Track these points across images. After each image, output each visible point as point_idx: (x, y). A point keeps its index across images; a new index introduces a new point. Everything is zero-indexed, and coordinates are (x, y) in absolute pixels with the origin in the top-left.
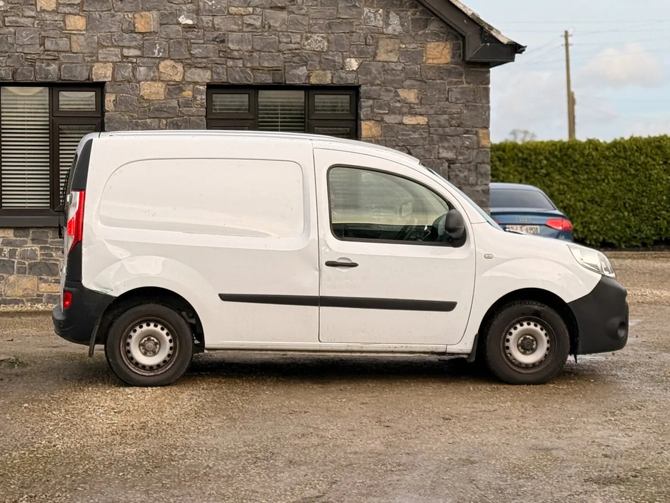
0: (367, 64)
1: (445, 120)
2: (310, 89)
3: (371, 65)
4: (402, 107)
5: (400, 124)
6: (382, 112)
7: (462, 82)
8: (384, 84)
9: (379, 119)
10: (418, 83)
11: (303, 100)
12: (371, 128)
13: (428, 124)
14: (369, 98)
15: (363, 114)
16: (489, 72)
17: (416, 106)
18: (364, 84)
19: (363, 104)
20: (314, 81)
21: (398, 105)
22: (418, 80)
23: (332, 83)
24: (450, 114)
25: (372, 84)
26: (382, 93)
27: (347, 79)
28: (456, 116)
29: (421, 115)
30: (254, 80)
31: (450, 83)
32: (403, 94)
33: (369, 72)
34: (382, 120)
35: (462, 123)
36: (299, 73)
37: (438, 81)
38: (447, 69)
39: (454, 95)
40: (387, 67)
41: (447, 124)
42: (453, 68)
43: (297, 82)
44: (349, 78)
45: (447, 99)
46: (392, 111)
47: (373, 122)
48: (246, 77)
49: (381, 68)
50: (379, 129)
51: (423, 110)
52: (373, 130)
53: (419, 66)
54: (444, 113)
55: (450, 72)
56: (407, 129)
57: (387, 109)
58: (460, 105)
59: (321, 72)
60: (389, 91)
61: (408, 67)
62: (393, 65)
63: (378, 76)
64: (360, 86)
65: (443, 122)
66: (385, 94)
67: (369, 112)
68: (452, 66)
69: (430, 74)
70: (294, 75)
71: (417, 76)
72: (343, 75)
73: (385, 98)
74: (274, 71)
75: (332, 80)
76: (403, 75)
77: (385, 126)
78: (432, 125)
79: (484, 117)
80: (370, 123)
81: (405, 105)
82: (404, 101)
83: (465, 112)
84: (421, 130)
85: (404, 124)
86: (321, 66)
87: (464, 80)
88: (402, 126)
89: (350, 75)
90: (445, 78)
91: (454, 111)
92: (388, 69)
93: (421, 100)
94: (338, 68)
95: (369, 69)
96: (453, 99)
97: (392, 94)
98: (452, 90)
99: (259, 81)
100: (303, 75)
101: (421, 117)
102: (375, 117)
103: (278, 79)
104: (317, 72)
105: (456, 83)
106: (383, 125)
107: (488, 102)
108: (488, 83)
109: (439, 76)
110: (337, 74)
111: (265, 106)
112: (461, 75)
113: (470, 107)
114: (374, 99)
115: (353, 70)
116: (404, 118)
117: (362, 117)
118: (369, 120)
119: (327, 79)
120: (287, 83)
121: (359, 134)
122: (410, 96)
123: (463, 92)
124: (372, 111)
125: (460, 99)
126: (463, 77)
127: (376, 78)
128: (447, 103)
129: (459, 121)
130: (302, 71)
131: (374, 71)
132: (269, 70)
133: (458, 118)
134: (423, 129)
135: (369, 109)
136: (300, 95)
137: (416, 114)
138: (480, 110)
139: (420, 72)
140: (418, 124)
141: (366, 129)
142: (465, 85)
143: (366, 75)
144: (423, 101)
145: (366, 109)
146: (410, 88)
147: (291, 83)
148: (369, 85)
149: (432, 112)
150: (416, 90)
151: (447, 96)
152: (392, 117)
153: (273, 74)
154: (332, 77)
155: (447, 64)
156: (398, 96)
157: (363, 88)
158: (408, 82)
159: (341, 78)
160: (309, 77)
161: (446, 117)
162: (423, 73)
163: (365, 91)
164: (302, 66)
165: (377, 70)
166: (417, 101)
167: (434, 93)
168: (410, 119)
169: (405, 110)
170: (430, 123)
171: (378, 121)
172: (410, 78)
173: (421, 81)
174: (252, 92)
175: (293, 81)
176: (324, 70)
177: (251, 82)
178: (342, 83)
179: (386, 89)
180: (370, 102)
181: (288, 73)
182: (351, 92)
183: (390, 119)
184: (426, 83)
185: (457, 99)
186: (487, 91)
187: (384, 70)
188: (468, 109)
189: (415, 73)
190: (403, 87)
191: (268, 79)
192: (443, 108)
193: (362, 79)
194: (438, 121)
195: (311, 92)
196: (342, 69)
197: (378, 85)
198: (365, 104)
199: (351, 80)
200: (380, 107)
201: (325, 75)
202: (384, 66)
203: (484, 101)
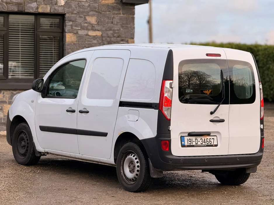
0: (69, 2)
1: (111, 34)
2: (38, 15)
3: (71, 3)
4: (87, 26)
5: (87, 35)
6: (77, 28)
7: (120, 14)
8: (78, 13)
9: (75, 32)
10: (97, 13)
11: (34, 21)
12: (71, 37)
13: (102, 35)
14: (70, 21)
15: (67, 29)
16: (134, 8)
17: (95, 26)
18: (67, 13)
19: (67, 24)
20: (40, 10)
21: (86, 25)
22: (97, 12)
23: (50, 12)
24: (114, 30)
25: (72, 13)
26: (77, 18)
27: (59, 10)
28: (117, 31)
29: (98, 31)
30: (7, 9)
31: (114, 14)
32: (89, 19)
33: (70, 7)
34: (77, 33)
35: (119, 35)
36: (32, 6)
37: (108, 13)
38: (112, 6)
39: (116, 20)
40: (80, 4)
41: (112, 36)
42: (116, 6)
43: (31, 11)
44: (60, 9)
45: (112, 23)
46: (83, 28)
47: (72, 34)
48: (3, 7)
49: (77, 4)
50: (75, 37)
51: (99, 28)
52: (72, 38)
53: (97, 4)
54: (110, 30)
55: (114, 8)
56: (90, 38)
57: (80, 26)
58: (119, 26)
59: (45, 6)
60: (81, 17)
61: (92, 5)
62: (83, 3)
63: (75, 9)
64: (65, 14)
65: (110, 35)
66: (79, 18)
67: (70, 28)
68: (115, 4)
69: (103, 9)
70: (30, 7)
71: (96, 10)
72: (57, 8)
73: (79, 21)
74: (18, 4)
75: (50, 10)
76: (89, 9)
77: (79, 36)
78: (104, 36)
79: (131, 32)
80: (71, 34)
81: (90, 25)
82: (90, 23)
83: (122, 29)
84: (98, 39)
85: (88, 35)
86: (44, 3)
87: (121, 12)
88: (88, 36)
89: (60, 8)
90: (111, 11)
91: (116, 29)
92: (81, 6)
93: (98, 23)
94: (54, 4)
95: (71, 5)
96: (115, 23)
97: (83, 19)
98: (115, 18)
99: (10, 10)
100: (35, 7)
101: (98, 32)
102: (74, 31)
103: (21, 9)
104: (42, 6)
105: (117, 14)
106: (78, 35)
107: (134, 24)
108: (134, 14)
109: (108, 10)
110: (53, 7)
111: (13, 23)
112: (119, 9)
113: (124, 27)
114: (73, 21)
115: (62, 5)
116: (89, 32)
117: (66, 31)
118: (70, 32)
119: (47, 9)
120: (26, 11)
121: (64, 40)
122: (92, 20)
123: (121, 19)
124: (72, 28)
125: (119, 23)
126: (121, 11)
127: (74, 10)
128: (112, 24)
129: (118, 35)
130: (34, 5)
131: (73, 6)
132: (16, 4)
133: (118, 33)
134: (99, 38)
135: (70, 26)
136: (32, 18)
137: (95, 30)
138: (130, 29)
139: (98, 7)
140: (97, 36)
141: (68, 38)
142: (122, 15)
143: (69, 8)
144: (99, 23)
145: (68, 27)
146: (93, 15)
147: (28, 11)
148: (70, 13)
149: (104, 29)
150: (96, 17)
151: (112, 21)
152: (83, 31)
153: (18, 6)
154: (50, 9)
155: (113, 3)
156: (86, 20)
157: (67, 15)
158: (91, 13)
159: (55, 9)
160: (38, 8)
161: (111, 32)
162: (100, 8)
163: (68, 17)
164: (34, 2)
165: (75, 6)
166: (96, 23)
167: (105, 19)
168: (92, 32)
169: (90, 28)
170: (103, 35)
171: (75, 33)
172: (92, 11)
173: (99, 12)
174: (6, 15)
175: (29, 10)
176: (46, 5)
177: (5, 10)
178: (56, 12)
179: (79, 16)
180: (71, 23)
181: (26, 6)
182: (59, 17)
183: (82, 32)
184: (101, 13)
185: (117, 23)
186: (133, 18)
187: (79, 6)
188: (123, 28)
189: (95, 8)
190: (88, 15)
191: (16, 9)
192: (110, 27)
193: (66, 10)
194: (107, 34)
195: (38, 17)
196: (56, 4)
197: (75, 14)
198: (68, 24)
199: (60, 11)
200: (76, 26)
201: (47, 7)
202: (79, 3)
203: (131, 24)
